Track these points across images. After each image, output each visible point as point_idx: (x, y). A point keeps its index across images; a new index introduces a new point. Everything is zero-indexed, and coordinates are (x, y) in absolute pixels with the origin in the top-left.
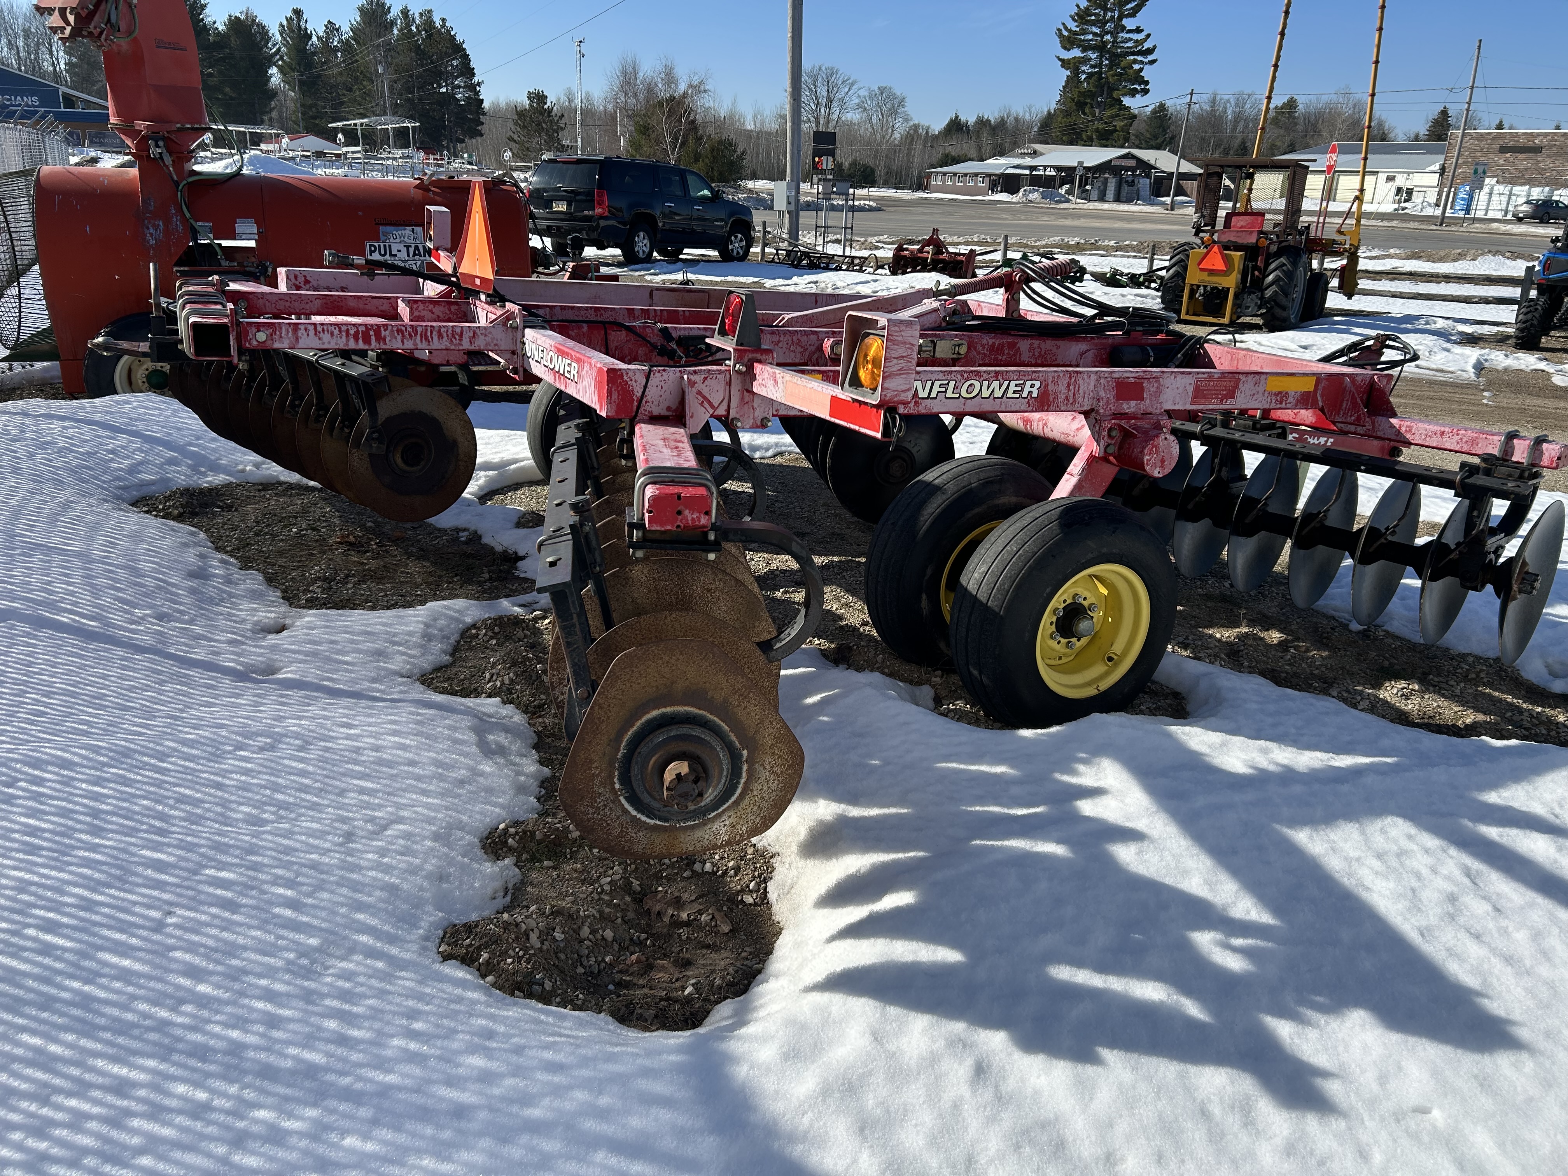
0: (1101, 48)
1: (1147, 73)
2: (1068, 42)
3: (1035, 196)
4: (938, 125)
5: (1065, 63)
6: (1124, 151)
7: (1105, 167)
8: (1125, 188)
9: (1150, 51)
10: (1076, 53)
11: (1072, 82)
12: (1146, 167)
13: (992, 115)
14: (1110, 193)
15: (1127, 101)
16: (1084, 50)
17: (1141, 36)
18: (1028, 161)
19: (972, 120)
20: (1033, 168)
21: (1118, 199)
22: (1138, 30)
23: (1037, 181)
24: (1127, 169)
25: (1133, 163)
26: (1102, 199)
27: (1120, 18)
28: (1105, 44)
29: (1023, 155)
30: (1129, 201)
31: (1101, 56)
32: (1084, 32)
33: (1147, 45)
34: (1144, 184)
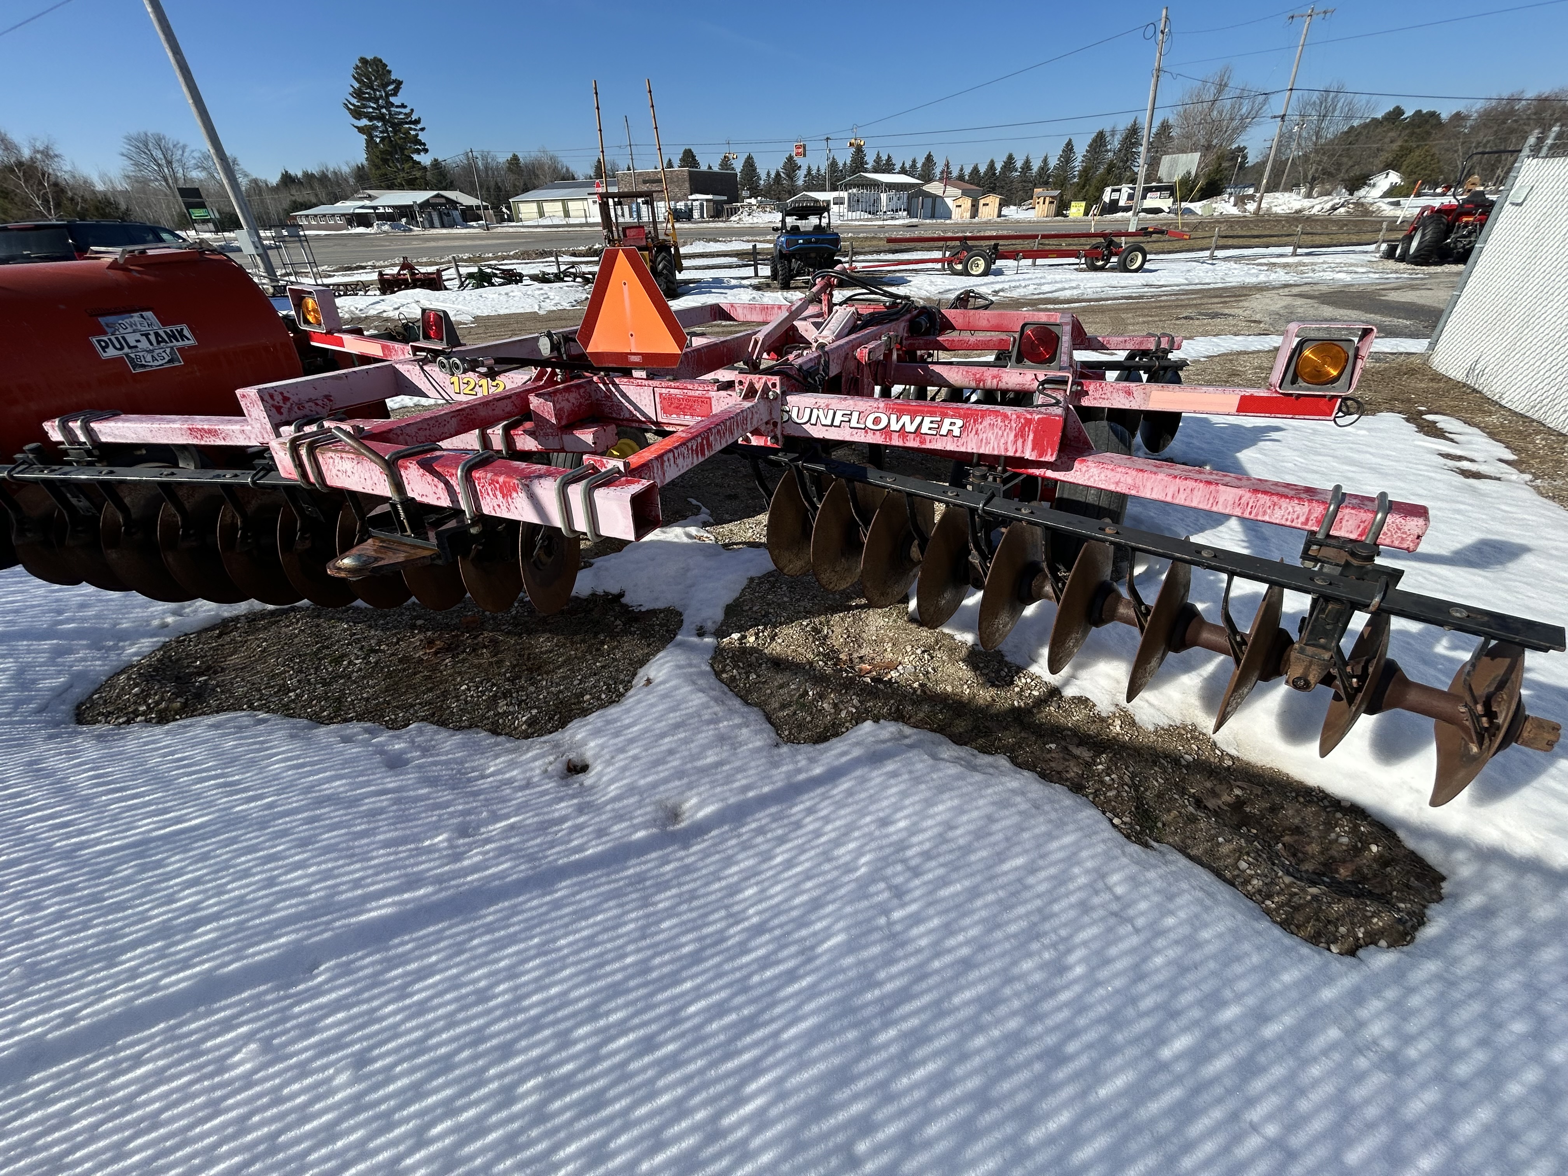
0: (381, 118)
1: (422, 137)
2: (357, 113)
3: (386, 228)
4: (274, 179)
5: (361, 130)
6: (435, 193)
7: (426, 204)
8: (445, 218)
9: (417, 122)
10: (364, 122)
11: (370, 142)
12: (453, 203)
13: (314, 169)
14: (436, 221)
15: (416, 157)
16: (370, 120)
17: (407, 111)
18: (367, 203)
19: (300, 174)
20: (375, 208)
21: (443, 226)
22: (403, 106)
23: (383, 217)
24: (441, 205)
25: (443, 201)
26: (432, 226)
27: (387, 96)
28: (383, 115)
29: (361, 199)
30: (451, 226)
31: (384, 125)
32: (365, 107)
33: (414, 117)
34: (456, 214)
